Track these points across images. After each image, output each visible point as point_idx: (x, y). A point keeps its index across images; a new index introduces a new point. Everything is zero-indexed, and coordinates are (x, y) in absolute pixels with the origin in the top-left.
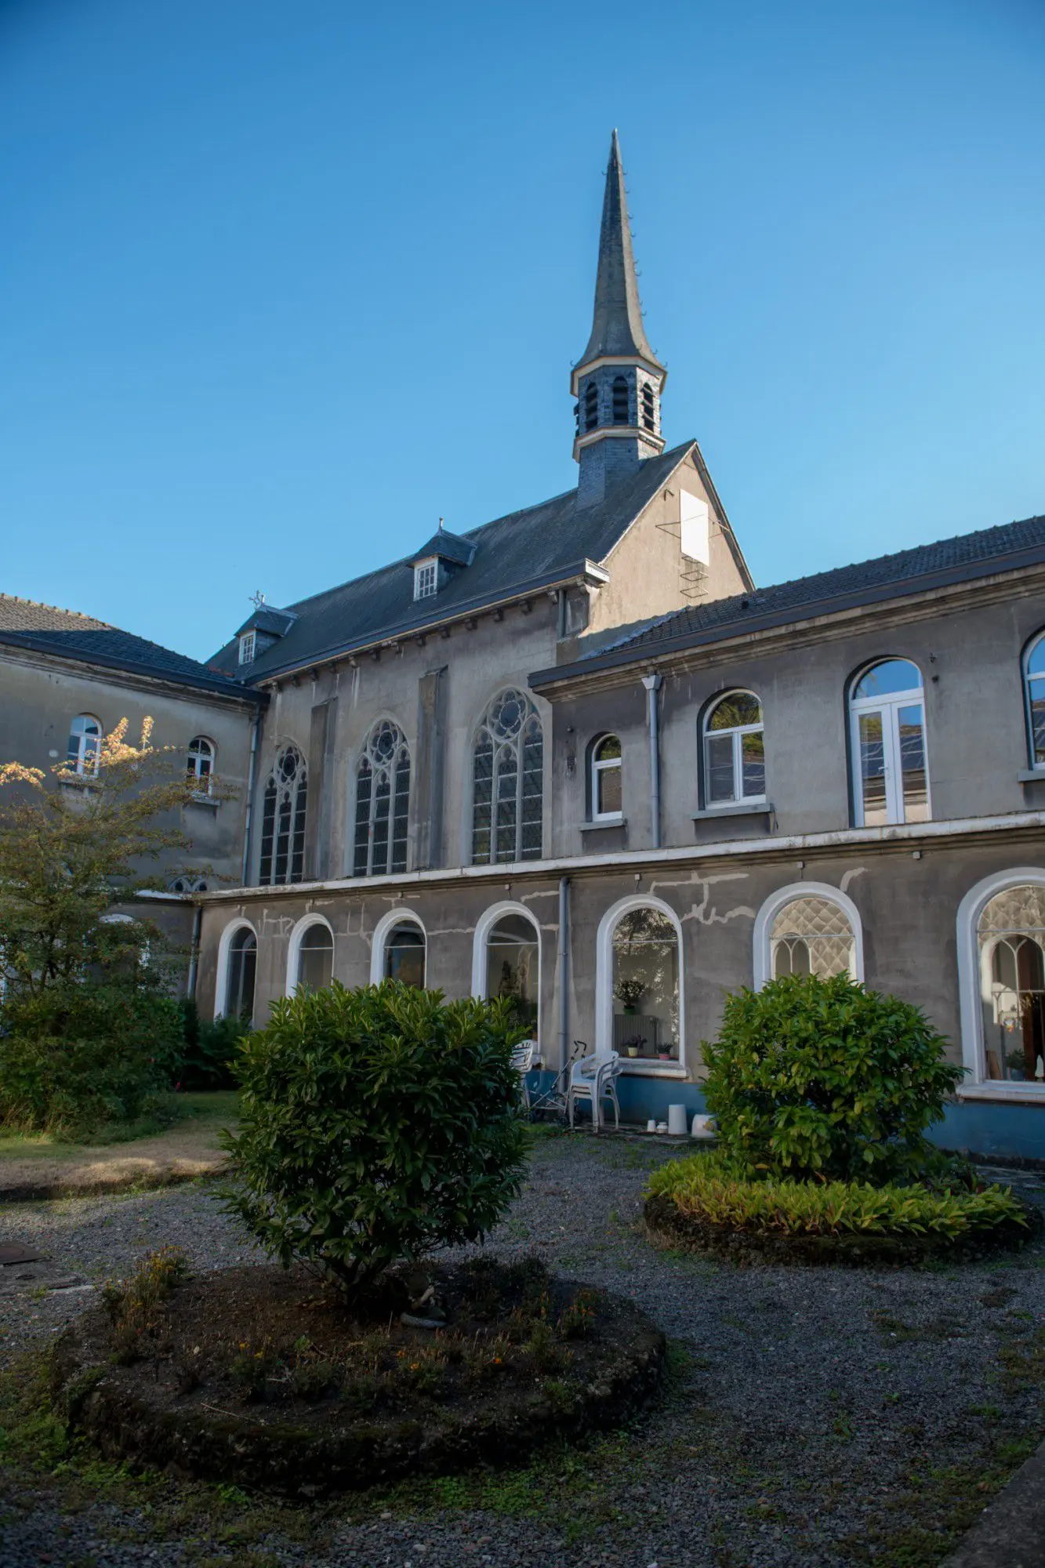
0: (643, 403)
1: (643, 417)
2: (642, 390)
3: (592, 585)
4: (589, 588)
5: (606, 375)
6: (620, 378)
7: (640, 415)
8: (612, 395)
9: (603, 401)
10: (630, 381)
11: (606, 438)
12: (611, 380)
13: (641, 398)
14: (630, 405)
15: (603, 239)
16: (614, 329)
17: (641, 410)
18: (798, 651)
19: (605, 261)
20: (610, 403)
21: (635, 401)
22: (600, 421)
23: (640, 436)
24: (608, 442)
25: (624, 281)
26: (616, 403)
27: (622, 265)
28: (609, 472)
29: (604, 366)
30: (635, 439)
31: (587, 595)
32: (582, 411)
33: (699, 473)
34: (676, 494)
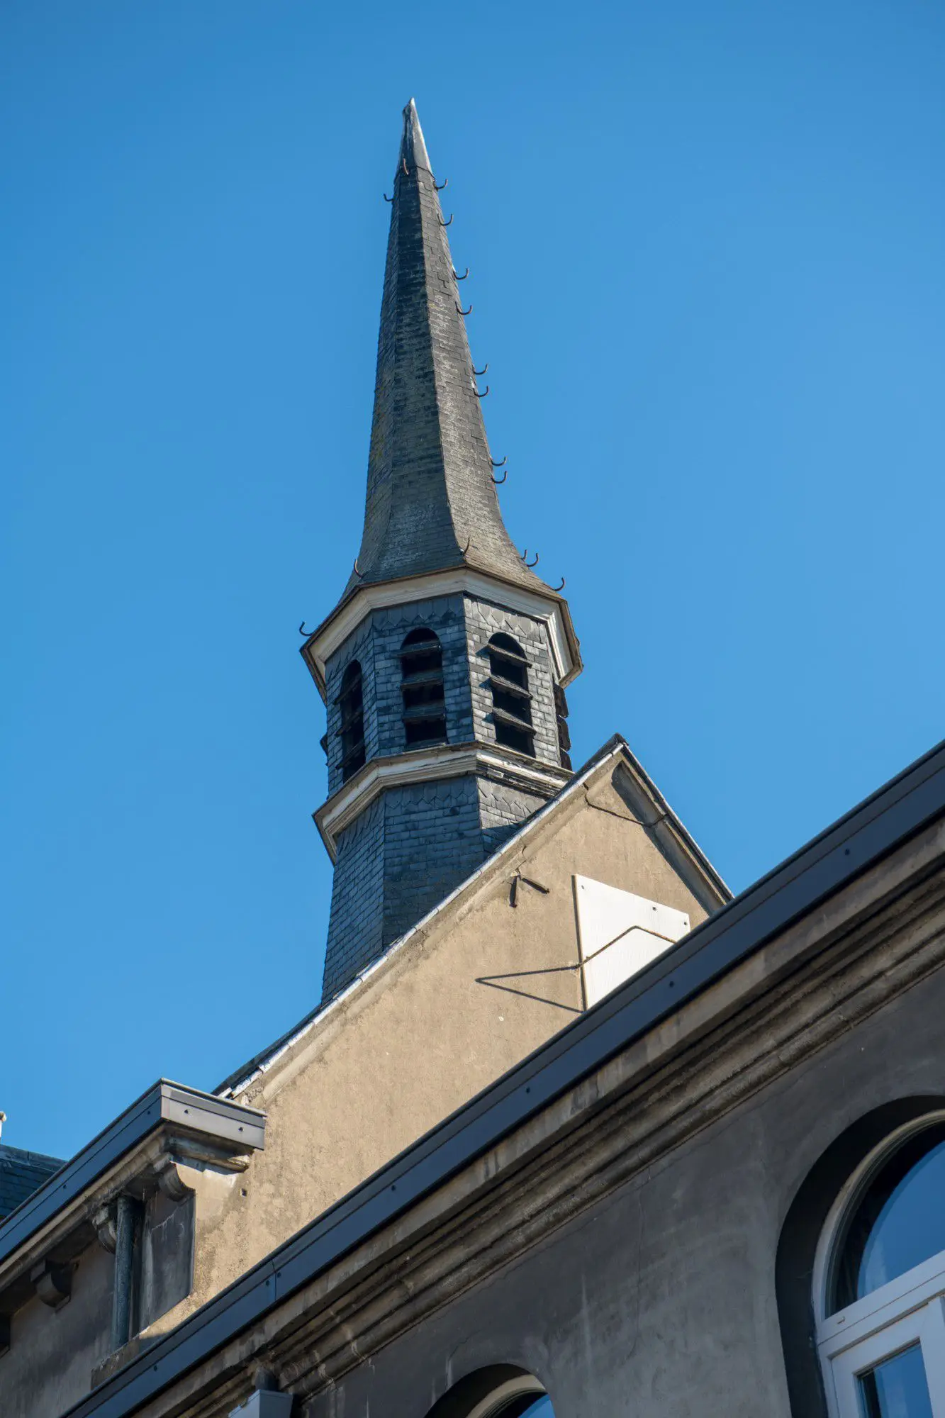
0: (488, 685)
1: (492, 719)
2: (484, 653)
3: (202, 1165)
4: (186, 1174)
5: (381, 634)
6: (422, 634)
7: (480, 713)
8: (397, 678)
9: (375, 699)
10: (447, 635)
11: (387, 791)
12: (395, 642)
13: (480, 670)
14: (450, 698)
15: (384, 334)
16: (407, 521)
17: (482, 702)
18: (638, 1179)
19: (388, 378)
20: (396, 700)
21: (464, 681)
22: (372, 749)
23: (483, 766)
24: (393, 800)
25: (434, 411)
26: (411, 697)
27: (428, 376)
28: (395, 878)
29: (373, 611)
30: (468, 778)
31: (185, 1195)
32: (335, 742)
33: (649, 829)
34: (560, 888)
